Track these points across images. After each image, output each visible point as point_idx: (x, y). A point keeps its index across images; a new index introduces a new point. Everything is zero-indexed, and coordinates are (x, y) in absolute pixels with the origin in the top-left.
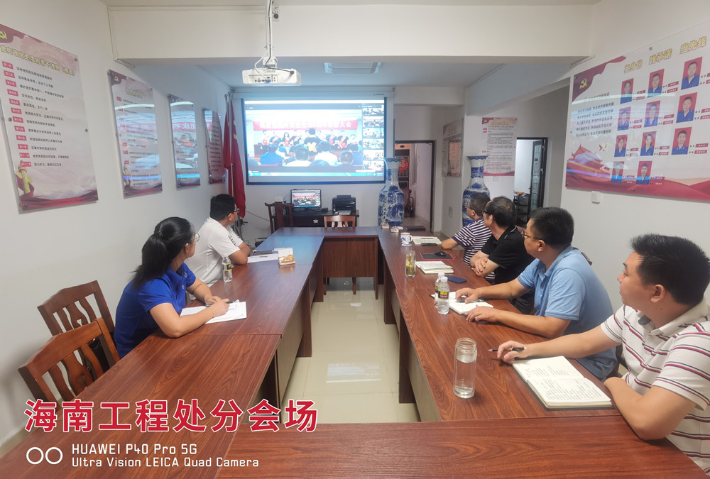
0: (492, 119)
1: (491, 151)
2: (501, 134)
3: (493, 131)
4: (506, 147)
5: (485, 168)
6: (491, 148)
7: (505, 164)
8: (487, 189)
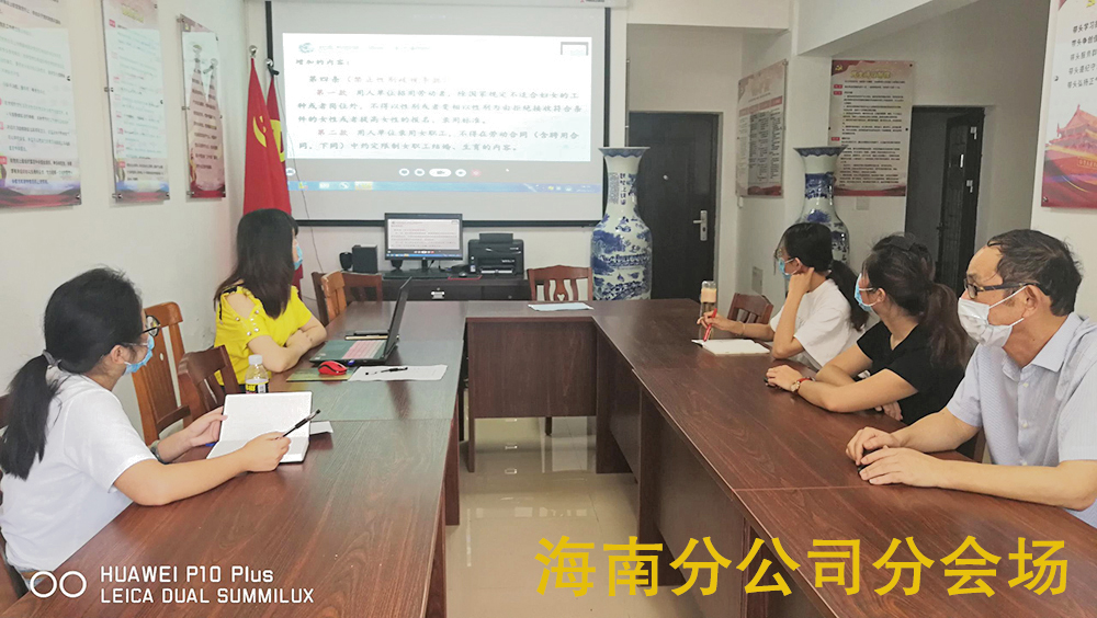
0: (855, 63)
1: (852, 138)
2: (875, 98)
3: (856, 92)
4: (887, 130)
5: (838, 176)
6: (851, 130)
7: (886, 168)
8: (841, 224)
